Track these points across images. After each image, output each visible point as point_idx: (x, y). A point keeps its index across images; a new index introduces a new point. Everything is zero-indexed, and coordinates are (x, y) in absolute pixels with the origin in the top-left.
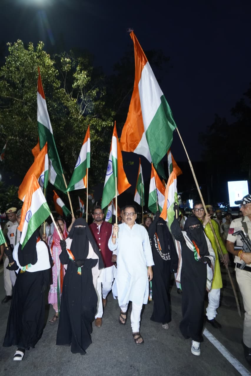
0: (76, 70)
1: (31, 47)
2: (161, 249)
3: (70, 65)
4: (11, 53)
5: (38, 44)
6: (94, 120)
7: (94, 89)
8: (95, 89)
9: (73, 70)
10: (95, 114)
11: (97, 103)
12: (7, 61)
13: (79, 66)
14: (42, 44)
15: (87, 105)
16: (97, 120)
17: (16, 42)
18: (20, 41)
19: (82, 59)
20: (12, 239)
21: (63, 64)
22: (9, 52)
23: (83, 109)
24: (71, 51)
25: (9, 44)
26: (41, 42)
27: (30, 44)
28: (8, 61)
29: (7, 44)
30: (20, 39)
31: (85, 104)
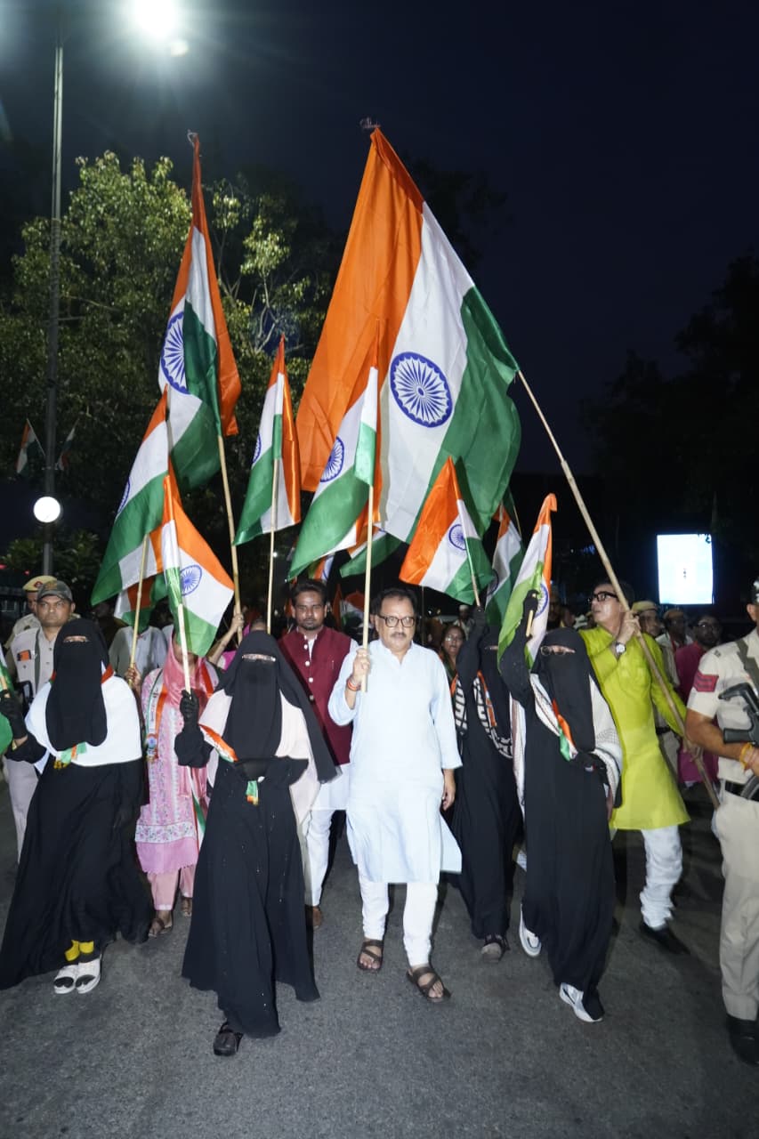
0: (253, 228)
1: (139, 170)
2: (496, 724)
3: (237, 215)
4: (85, 183)
5: (157, 163)
6: (296, 362)
7: (297, 280)
8: (301, 281)
9: (244, 228)
10: (298, 340)
11: (304, 316)
12: (74, 201)
13: (262, 218)
14: (169, 165)
15: (277, 321)
16: (304, 365)
17: (102, 157)
18: (112, 155)
19: (269, 197)
20: (25, 667)
21: (219, 210)
22: (82, 181)
23: (266, 330)
24: (239, 176)
25: (83, 161)
26: (166, 160)
27: (135, 163)
28: (76, 202)
29: (77, 160)
30: (112, 151)
31: (274, 318)
